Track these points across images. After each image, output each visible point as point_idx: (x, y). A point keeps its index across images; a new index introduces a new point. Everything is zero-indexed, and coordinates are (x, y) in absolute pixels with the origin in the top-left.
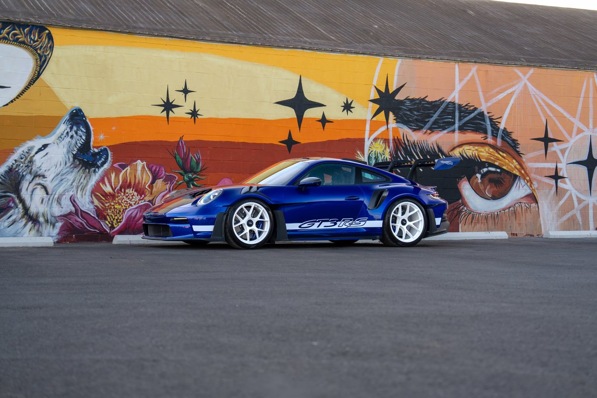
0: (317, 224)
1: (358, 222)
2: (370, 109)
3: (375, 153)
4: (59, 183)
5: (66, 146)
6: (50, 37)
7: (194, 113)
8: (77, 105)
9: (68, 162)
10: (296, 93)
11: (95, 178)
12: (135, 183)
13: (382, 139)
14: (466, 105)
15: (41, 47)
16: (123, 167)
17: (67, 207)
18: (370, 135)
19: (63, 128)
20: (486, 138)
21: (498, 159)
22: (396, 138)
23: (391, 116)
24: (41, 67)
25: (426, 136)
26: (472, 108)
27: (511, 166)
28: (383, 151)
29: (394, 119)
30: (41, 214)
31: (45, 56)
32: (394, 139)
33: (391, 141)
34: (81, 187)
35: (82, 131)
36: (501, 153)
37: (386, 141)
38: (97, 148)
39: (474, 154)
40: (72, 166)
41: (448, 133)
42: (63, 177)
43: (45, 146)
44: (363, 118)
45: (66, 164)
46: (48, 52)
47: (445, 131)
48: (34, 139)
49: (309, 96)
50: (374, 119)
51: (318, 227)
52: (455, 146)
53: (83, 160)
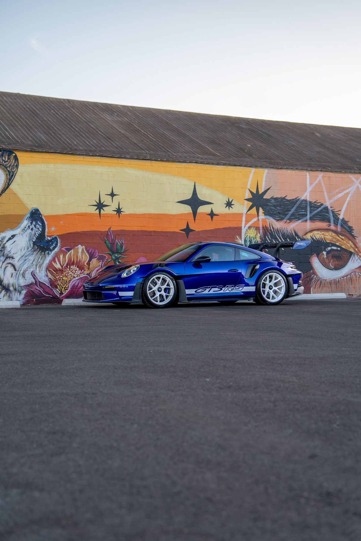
0: (208, 290)
1: (238, 288)
2: (245, 206)
3: (249, 237)
4: (23, 263)
5: (28, 236)
6: (16, 158)
7: (119, 211)
8: (35, 206)
9: (29, 248)
10: (192, 194)
11: (48, 259)
12: (77, 261)
13: (254, 227)
14: (315, 202)
15: (10, 165)
16: (69, 250)
17: (29, 280)
18: (246, 224)
19: (26, 223)
20: (330, 225)
21: (338, 240)
22: (264, 226)
23: (261, 210)
24: (10, 180)
25: (286, 224)
26: (319, 204)
27: (348, 246)
28: (255, 236)
29: (263, 213)
30: (11, 285)
31: (13, 172)
32: (263, 227)
33: (261, 229)
34: (39, 265)
35: (39, 225)
36: (340, 236)
37: (257, 229)
38: (50, 236)
39: (321, 237)
40: (32, 250)
41: (302, 222)
42: (26, 258)
43: (13, 236)
44: (240, 212)
45: (28, 249)
46: (15, 169)
47: (300, 221)
48: (5, 231)
49: (201, 196)
50: (248, 213)
51: (209, 291)
52: (307, 231)
53: (40, 246)
